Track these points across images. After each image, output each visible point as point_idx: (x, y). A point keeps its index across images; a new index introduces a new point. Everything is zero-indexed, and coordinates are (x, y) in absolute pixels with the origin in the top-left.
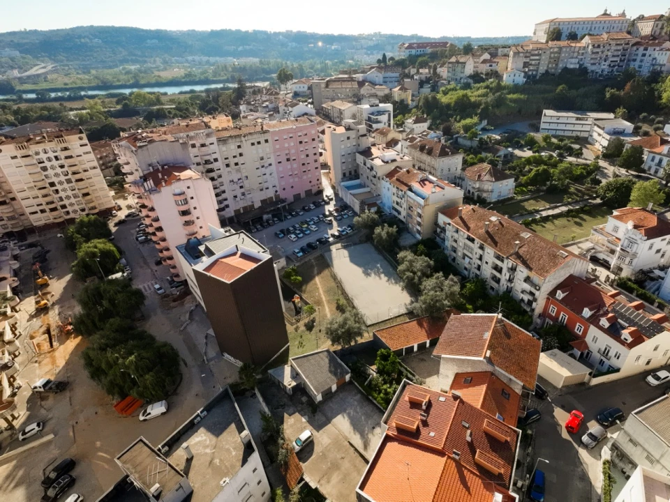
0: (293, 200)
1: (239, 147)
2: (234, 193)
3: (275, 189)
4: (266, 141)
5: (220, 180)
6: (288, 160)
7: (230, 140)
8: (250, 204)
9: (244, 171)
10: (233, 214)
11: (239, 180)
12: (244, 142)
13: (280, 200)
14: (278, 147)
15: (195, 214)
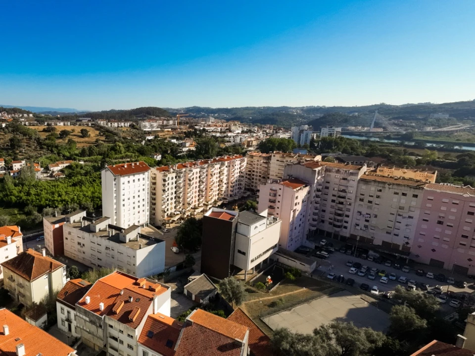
0: (428, 262)
1: (380, 191)
2: (358, 222)
3: (406, 240)
4: (415, 196)
5: (348, 207)
6: (440, 223)
7: (373, 183)
8: (369, 237)
9: (376, 210)
10: (348, 235)
11: (367, 214)
12: (387, 189)
13: (406, 250)
14: (429, 205)
15: (278, 205)
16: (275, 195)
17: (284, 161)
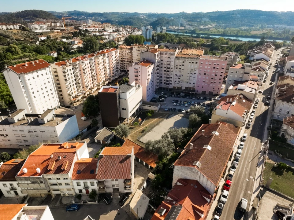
0: (201, 93)
1: (184, 62)
2: (176, 80)
3: (194, 85)
4: (197, 63)
5: (171, 73)
6: (205, 74)
7: (181, 59)
8: (180, 86)
9: (182, 72)
10: (172, 88)
11: (179, 75)
12: (186, 61)
13: (194, 90)
14: (201, 67)
15: (139, 77)
16: (137, 72)
17: (140, 50)
